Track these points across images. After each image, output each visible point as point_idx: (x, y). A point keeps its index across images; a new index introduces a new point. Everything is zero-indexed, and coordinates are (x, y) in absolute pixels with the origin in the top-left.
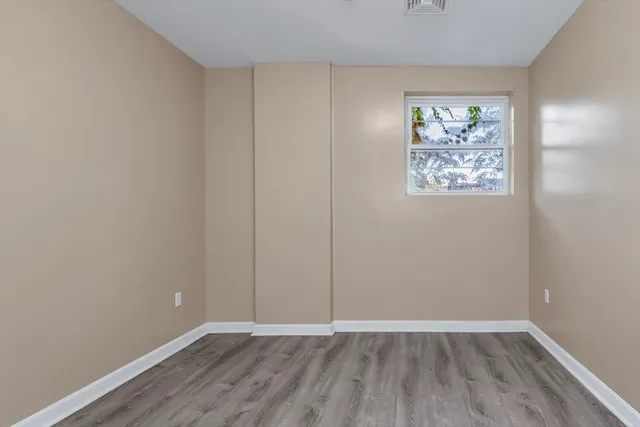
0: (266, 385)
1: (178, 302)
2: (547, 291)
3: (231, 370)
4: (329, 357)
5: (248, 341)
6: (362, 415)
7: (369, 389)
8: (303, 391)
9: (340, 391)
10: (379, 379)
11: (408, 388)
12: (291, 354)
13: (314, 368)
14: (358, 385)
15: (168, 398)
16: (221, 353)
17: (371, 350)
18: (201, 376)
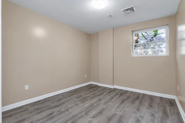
0: (96, 93)
1: (85, 77)
2: (178, 86)
3: (91, 90)
4: (110, 92)
5: (97, 86)
6: (110, 102)
7: (114, 99)
8: (101, 96)
9: (108, 98)
10: (117, 98)
11: (123, 101)
12: (103, 90)
13: (105, 93)
14: (112, 98)
15: (81, 92)
16: (91, 87)
17: (120, 93)
18: (87, 90)
